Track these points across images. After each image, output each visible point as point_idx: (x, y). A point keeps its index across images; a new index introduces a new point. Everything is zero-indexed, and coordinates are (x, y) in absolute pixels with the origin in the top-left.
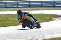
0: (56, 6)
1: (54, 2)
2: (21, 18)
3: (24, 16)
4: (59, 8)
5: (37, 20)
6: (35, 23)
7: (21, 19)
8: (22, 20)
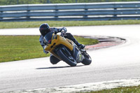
0: (89, 16)
1: (84, 7)
2: (50, 43)
3: (56, 38)
4: (97, 22)
5: (83, 47)
6: (80, 52)
7: (50, 45)
8: (52, 47)
